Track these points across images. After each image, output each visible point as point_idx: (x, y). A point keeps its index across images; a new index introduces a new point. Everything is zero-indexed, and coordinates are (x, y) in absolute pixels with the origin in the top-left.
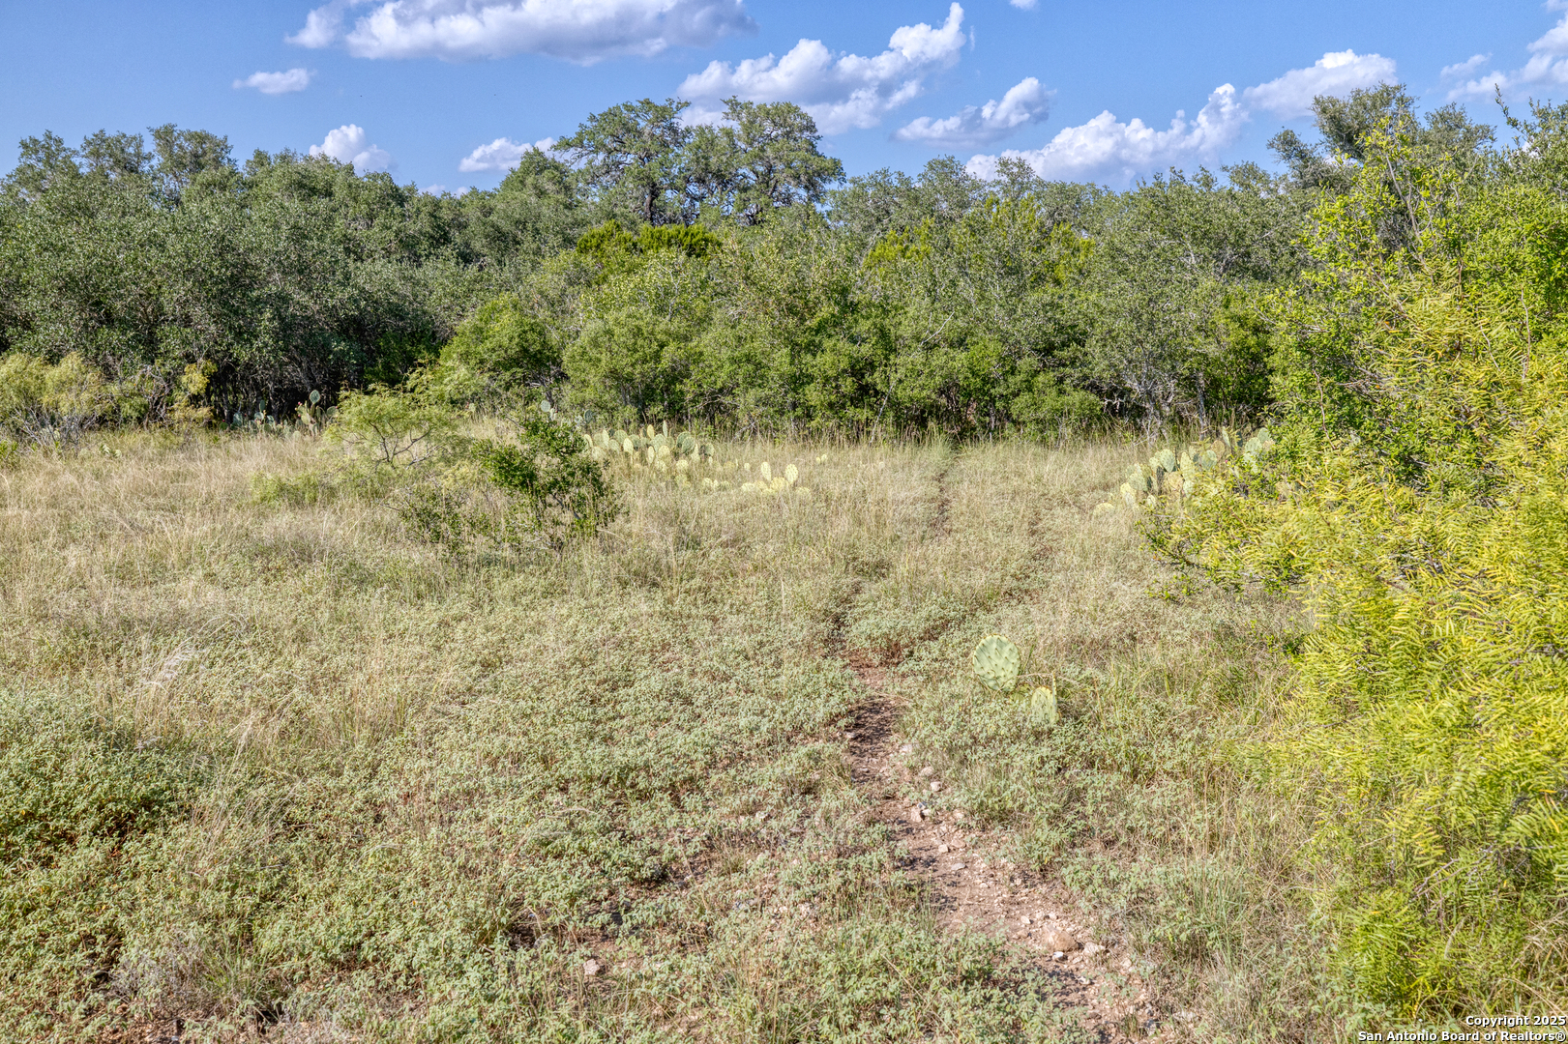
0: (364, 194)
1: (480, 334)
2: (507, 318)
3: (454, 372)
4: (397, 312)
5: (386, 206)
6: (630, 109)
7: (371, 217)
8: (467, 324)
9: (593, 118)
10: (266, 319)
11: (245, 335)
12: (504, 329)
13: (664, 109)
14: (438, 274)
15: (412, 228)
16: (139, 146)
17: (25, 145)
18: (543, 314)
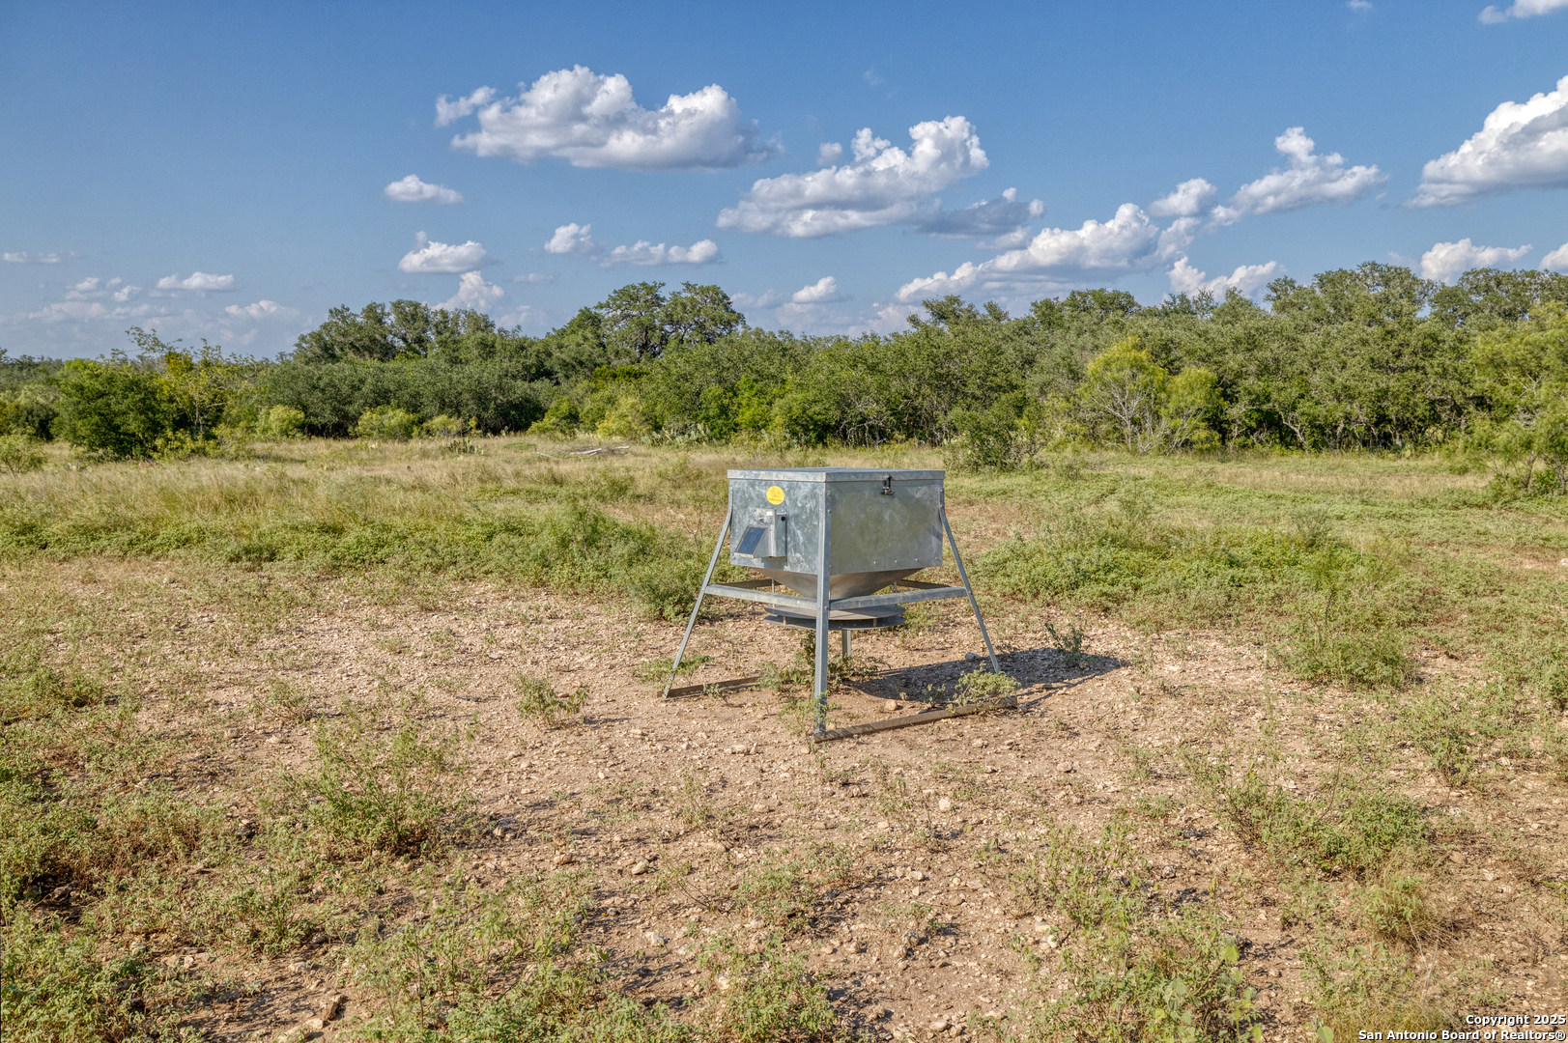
0: (508, 347)
1: (557, 409)
2: (565, 404)
3: (548, 421)
4: (527, 400)
5: (517, 352)
6: (634, 287)
7: (511, 357)
8: (553, 405)
9: (615, 292)
10: (492, 405)
11: (486, 409)
12: (564, 407)
13: (651, 288)
14: (542, 385)
15: (529, 362)
16: (383, 309)
17: (331, 312)
18: (576, 403)
